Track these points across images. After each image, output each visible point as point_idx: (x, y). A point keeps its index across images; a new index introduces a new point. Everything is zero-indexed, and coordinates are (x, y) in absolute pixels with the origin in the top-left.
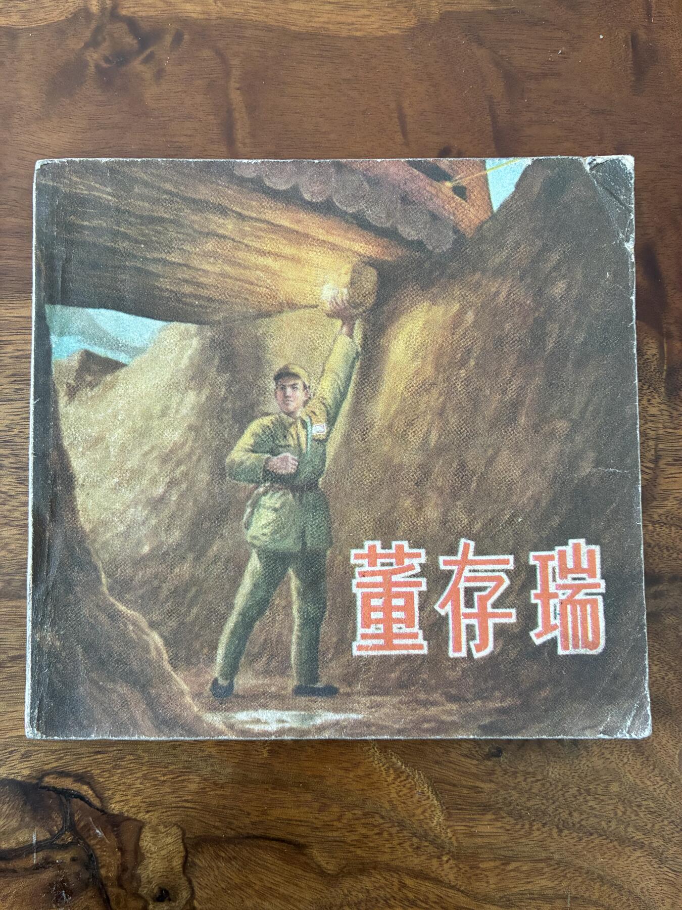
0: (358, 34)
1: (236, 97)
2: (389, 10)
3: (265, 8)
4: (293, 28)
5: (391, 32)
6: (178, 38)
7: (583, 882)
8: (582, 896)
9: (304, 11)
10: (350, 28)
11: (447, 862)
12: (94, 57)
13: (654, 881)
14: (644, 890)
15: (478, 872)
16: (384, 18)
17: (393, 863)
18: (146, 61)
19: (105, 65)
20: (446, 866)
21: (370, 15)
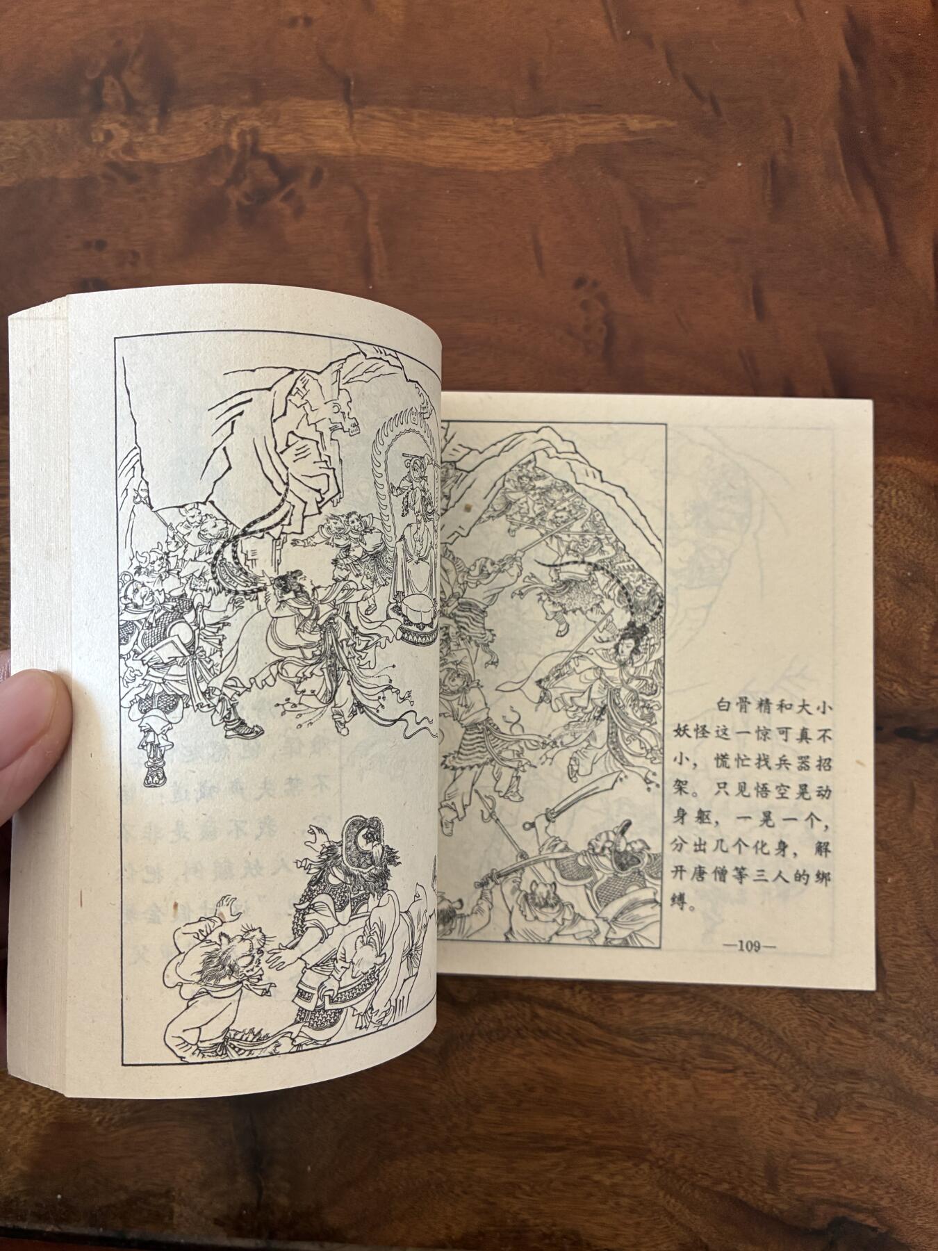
0: (495, 168)
1: (374, 232)
2: (526, 144)
3: (402, 144)
4: (432, 164)
5: (528, 166)
6: (317, 176)
7: (720, 1019)
8: (720, 1033)
9: (440, 146)
10: (487, 162)
11: (580, 992)
12: (234, 194)
13: (796, 1023)
14: (787, 1031)
15: (611, 1003)
16: (521, 152)
17: (526, 993)
18: (285, 199)
19: (246, 203)
20: (579, 997)
21: (505, 151)
